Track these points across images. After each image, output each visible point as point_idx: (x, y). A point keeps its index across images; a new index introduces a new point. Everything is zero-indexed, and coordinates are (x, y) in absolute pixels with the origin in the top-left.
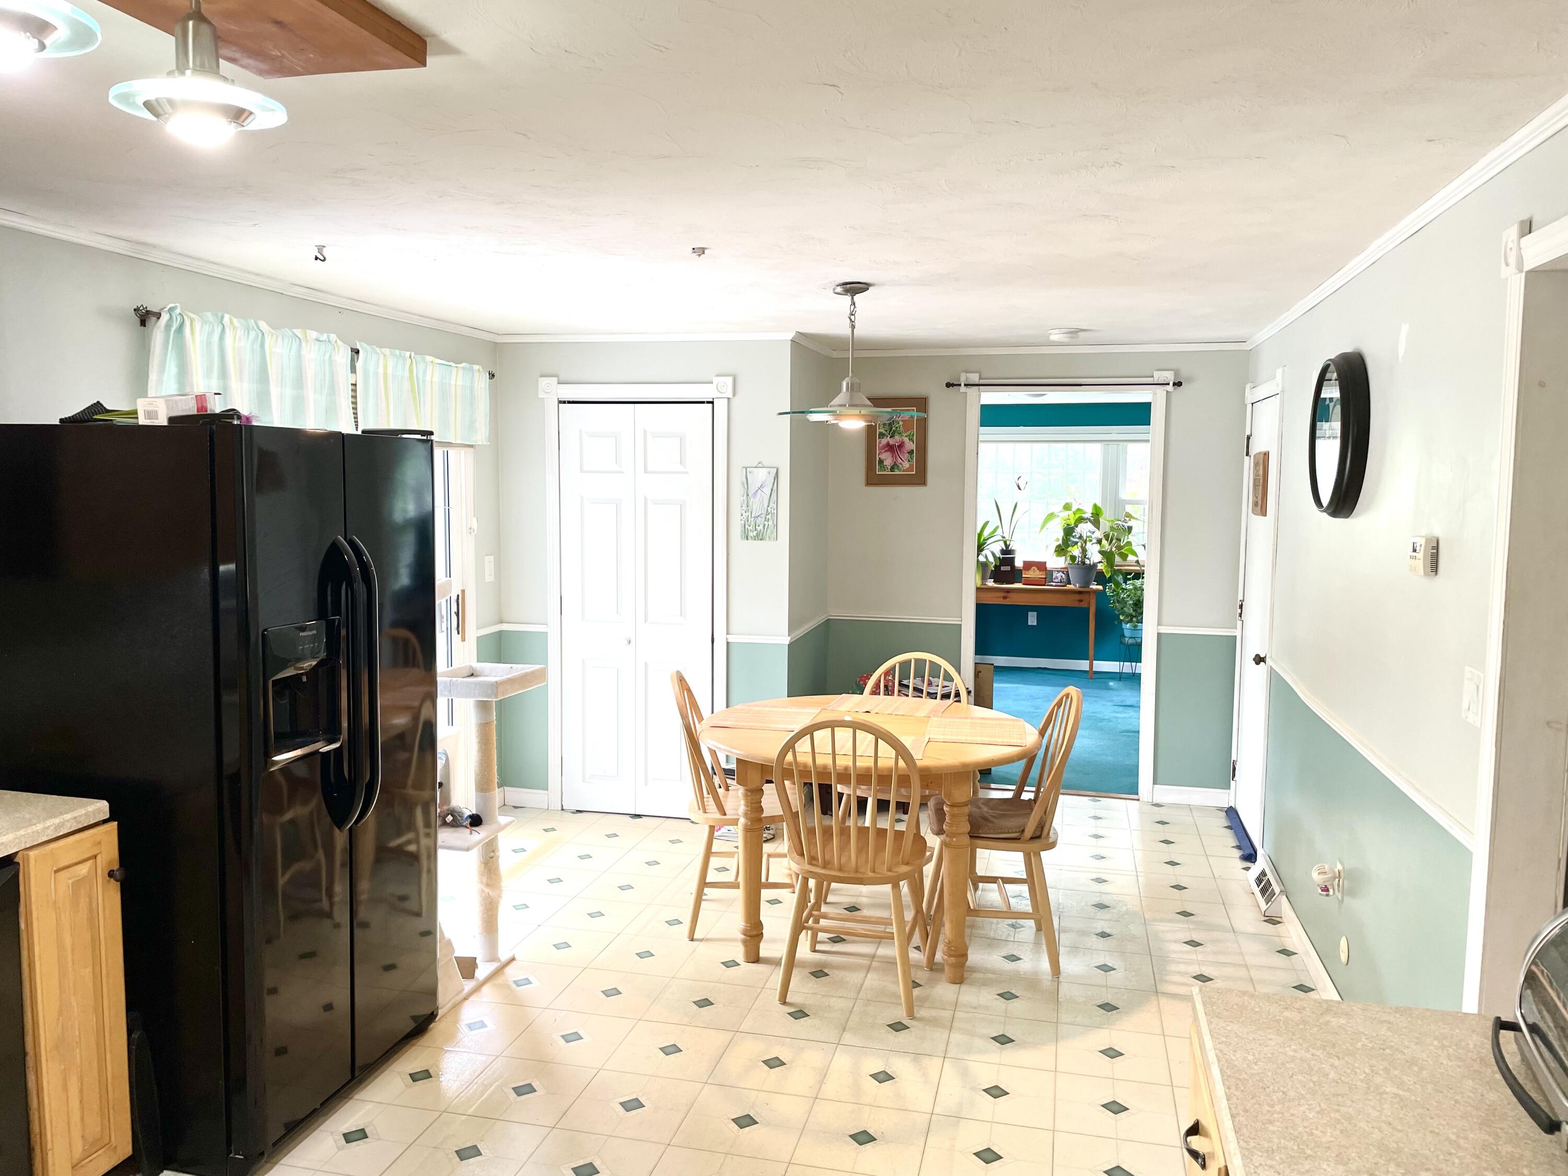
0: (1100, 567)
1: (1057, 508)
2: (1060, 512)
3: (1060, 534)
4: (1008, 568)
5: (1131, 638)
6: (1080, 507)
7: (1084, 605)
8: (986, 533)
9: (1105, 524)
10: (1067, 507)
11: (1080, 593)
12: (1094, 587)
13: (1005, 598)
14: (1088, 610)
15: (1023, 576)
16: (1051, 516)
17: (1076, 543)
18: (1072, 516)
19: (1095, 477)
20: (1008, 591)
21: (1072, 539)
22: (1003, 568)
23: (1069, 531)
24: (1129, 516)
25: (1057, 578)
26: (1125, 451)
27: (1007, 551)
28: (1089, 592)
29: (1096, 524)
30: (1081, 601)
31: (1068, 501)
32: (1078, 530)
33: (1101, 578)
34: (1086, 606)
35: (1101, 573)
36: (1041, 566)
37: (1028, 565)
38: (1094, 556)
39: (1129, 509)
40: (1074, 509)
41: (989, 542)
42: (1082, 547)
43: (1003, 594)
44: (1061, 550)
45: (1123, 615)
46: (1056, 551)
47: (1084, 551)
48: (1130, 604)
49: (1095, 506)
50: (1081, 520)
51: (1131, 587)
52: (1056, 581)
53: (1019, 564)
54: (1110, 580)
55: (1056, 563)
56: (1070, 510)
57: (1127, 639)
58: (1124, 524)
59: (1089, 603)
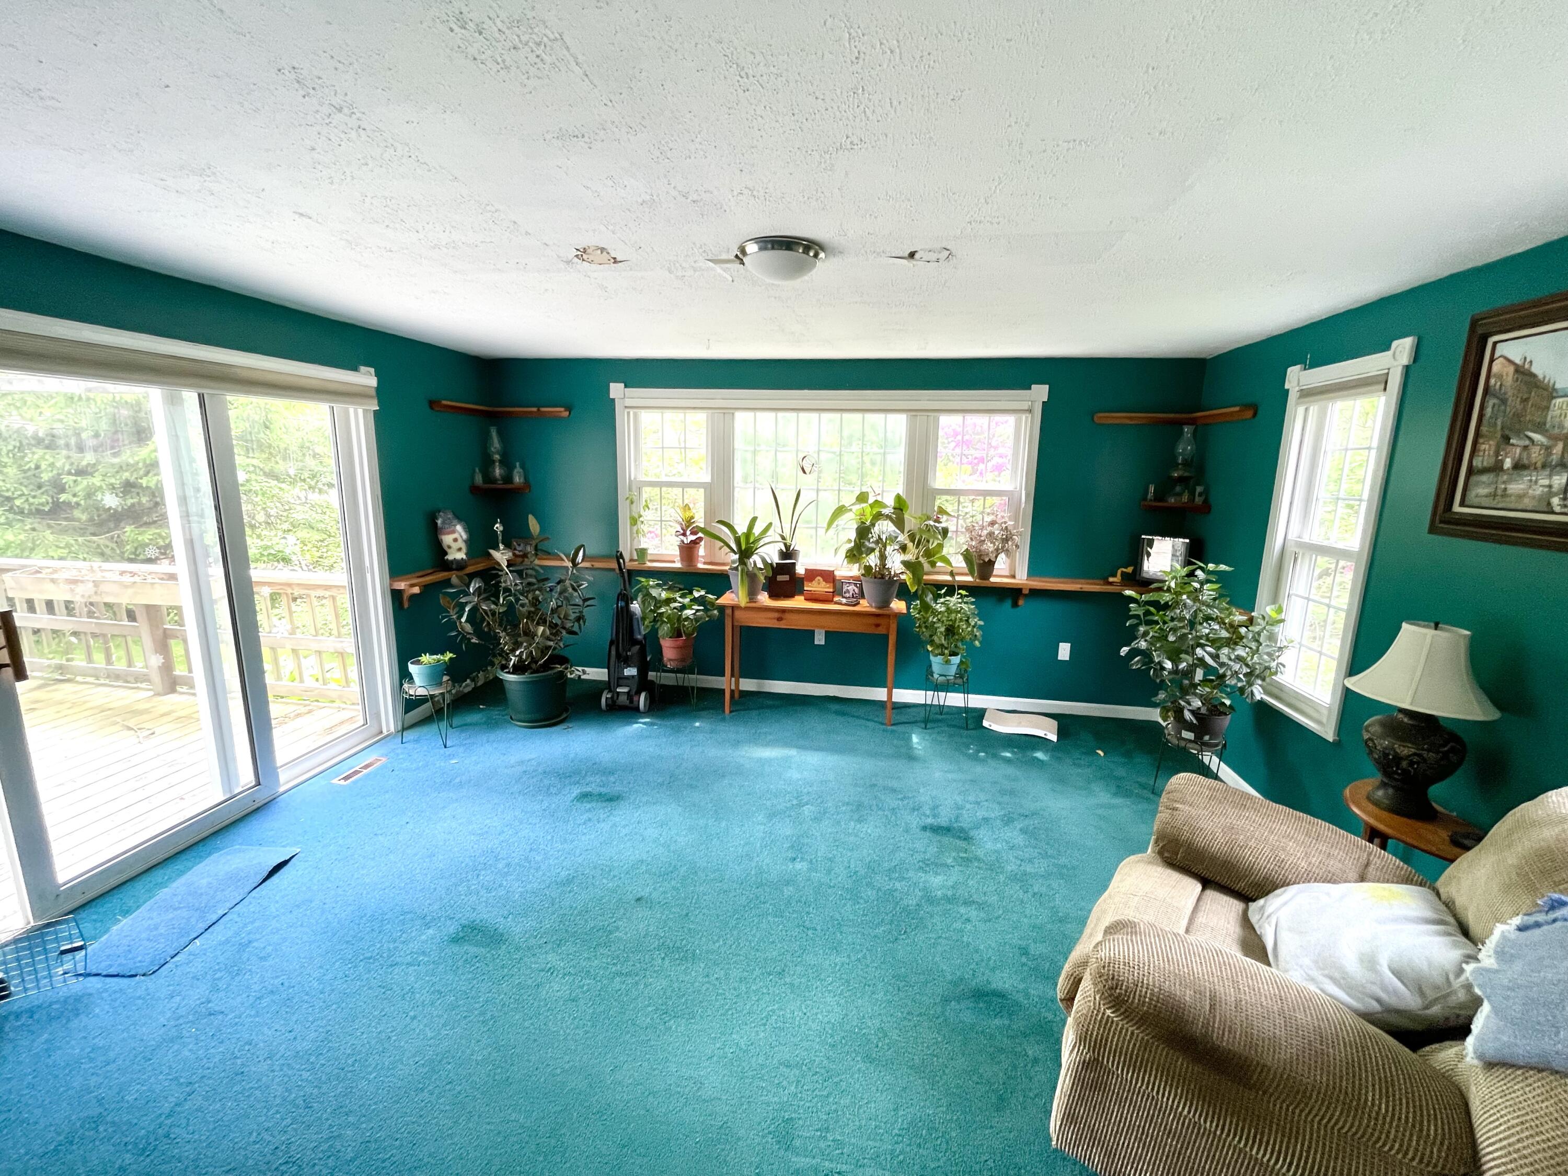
0: (903, 577)
1: (848, 499)
2: (853, 505)
3: (853, 535)
4: (786, 578)
5: (941, 675)
6: (879, 498)
7: (881, 631)
8: (757, 531)
9: (911, 521)
10: (862, 498)
11: (877, 615)
12: (898, 605)
13: (779, 619)
14: (886, 637)
15: (806, 588)
16: (840, 511)
17: (873, 550)
18: (868, 510)
19: (898, 458)
20: (783, 611)
21: (867, 543)
22: (780, 578)
23: (863, 532)
24: (942, 511)
25: (848, 591)
26: (937, 421)
27: (787, 553)
28: (888, 616)
29: (899, 522)
30: (877, 625)
31: (864, 490)
32: (876, 530)
33: (903, 592)
34: (884, 632)
35: (903, 585)
36: (828, 576)
37: (812, 574)
38: (895, 563)
39: (940, 501)
40: (871, 500)
41: (762, 543)
42: (880, 551)
43: (776, 615)
44: (855, 554)
45: (932, 645)
46: (846, 557)
47: (883, 557)
48: (941, 633)
49: (898, 497)
50: (878, 516)
51: (943, 609)
52: (847, 595)
53: (800, 570)
54: (915, 596)
55: (848, 570)
56: (867, 502)
57: (936, 676)
58: (937, 524)
59: (888, 629)
